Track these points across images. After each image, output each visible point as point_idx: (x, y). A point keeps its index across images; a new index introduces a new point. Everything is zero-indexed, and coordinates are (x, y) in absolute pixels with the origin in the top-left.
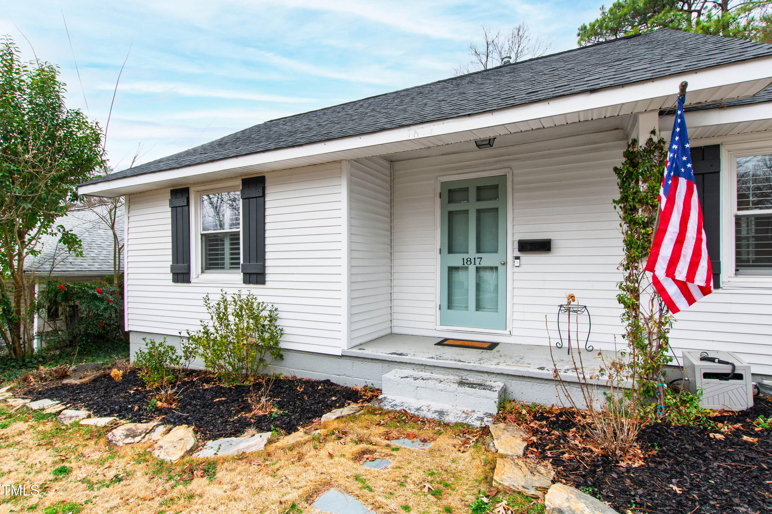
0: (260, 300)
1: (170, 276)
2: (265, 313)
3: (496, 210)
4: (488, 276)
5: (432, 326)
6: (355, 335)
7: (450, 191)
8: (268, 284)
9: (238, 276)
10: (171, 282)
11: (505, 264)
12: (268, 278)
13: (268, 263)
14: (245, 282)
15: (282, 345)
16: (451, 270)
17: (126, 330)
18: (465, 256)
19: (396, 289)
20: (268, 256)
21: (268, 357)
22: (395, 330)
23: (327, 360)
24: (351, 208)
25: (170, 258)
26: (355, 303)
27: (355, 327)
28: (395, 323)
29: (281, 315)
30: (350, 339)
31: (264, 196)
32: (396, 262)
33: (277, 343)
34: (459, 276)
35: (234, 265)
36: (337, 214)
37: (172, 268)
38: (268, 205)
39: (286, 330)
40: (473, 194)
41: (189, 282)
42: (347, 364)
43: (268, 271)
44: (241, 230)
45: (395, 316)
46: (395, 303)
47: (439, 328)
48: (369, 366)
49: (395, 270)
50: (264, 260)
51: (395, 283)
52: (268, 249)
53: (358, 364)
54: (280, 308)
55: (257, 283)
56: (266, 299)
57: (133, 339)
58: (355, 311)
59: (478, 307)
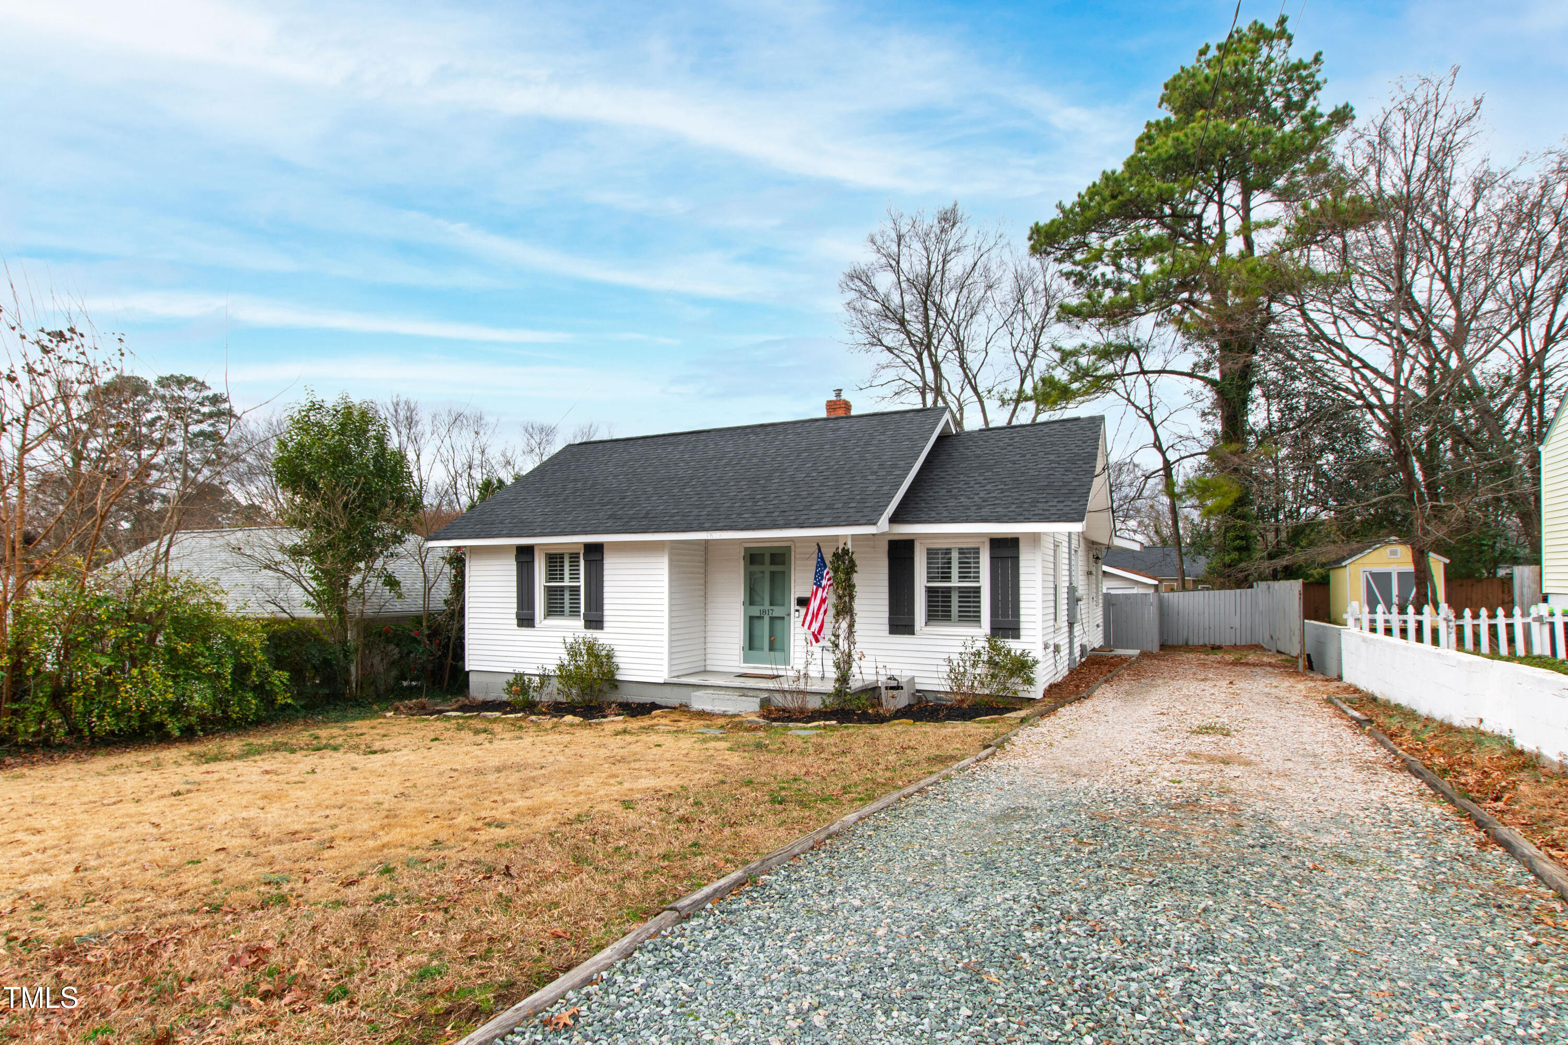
0: (601, 642)
1: (515, 622)
2: (604, 653)
3: (784, 572)
4: (778, 622)
5: (737, 664)
6: (674, 668)
7: (751, 555)
8: (606, 630)
9: (581, 623)
10: (516, 627)
11: (789, 615)
12: (605, 625)
13: (606, 613)
14: (586, 627)
15: (618, 677)
16: (752, 619)
17: (467, 669)
18: (762, 608)
19: (709, 634)
20: (605, 607)
21: (606, 688)
22: (709, 668)
23: (652, 687)
24: (671, 573)
25: (515, 605)
26: (674, 644)
27: (674, 662)
28: (708, 662)
29: (617, 654)
30: (670, 671)
31: (602, 560)
32: (709, 611)
33: (613, 675)
34: (757, 623)
35: (575, 612)
36: (660, 578)
37: (517, 614)
38: (606, 567)
39: (621, 666)
40: (767, 559)
41: (533, 626)
42: (668, 689)
43: (605, 619)
44: (582, 583)
45: (709, 656)
46: (709, 645)
47: (743, 665)
48: (684, 689)
49: (709, 617)
50: (602, 610)
51: (709, 628)
52: (606, 601)
53: (676, 689)
54: (616, 648)
55: (596, 628)
56: (606, 642)
57: (472, 678)
58: (674, 650)
59: (772, 648)
